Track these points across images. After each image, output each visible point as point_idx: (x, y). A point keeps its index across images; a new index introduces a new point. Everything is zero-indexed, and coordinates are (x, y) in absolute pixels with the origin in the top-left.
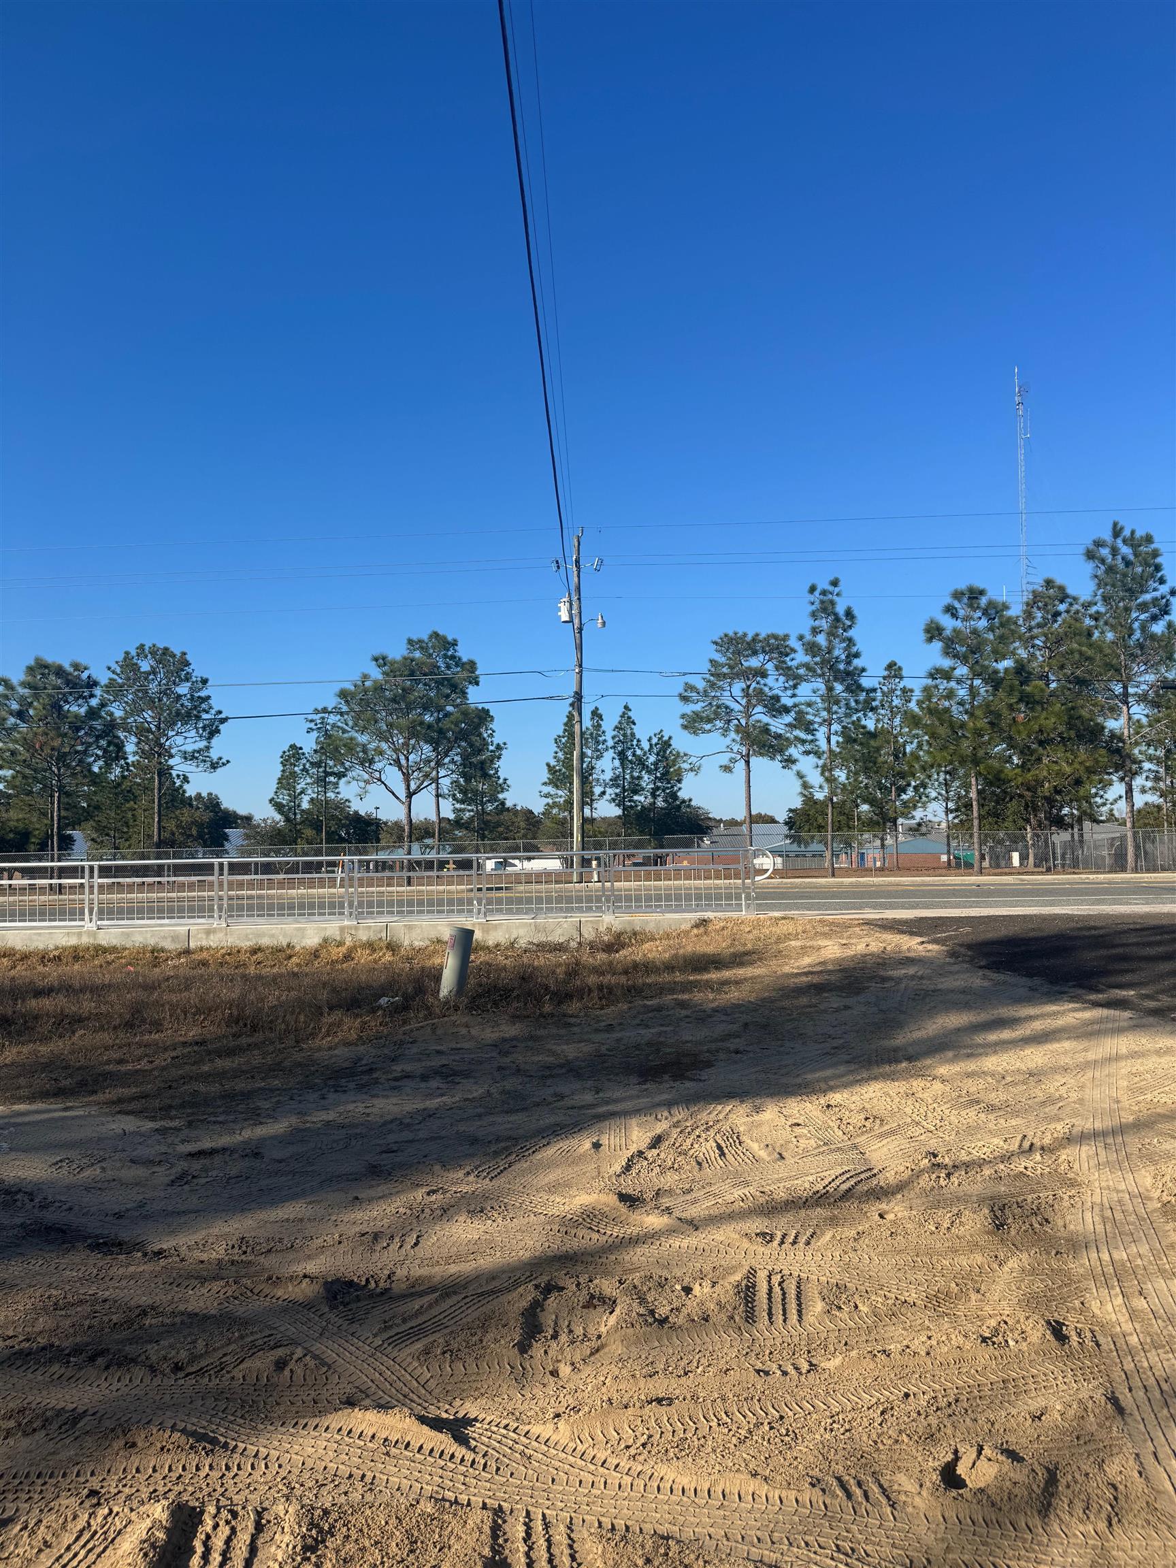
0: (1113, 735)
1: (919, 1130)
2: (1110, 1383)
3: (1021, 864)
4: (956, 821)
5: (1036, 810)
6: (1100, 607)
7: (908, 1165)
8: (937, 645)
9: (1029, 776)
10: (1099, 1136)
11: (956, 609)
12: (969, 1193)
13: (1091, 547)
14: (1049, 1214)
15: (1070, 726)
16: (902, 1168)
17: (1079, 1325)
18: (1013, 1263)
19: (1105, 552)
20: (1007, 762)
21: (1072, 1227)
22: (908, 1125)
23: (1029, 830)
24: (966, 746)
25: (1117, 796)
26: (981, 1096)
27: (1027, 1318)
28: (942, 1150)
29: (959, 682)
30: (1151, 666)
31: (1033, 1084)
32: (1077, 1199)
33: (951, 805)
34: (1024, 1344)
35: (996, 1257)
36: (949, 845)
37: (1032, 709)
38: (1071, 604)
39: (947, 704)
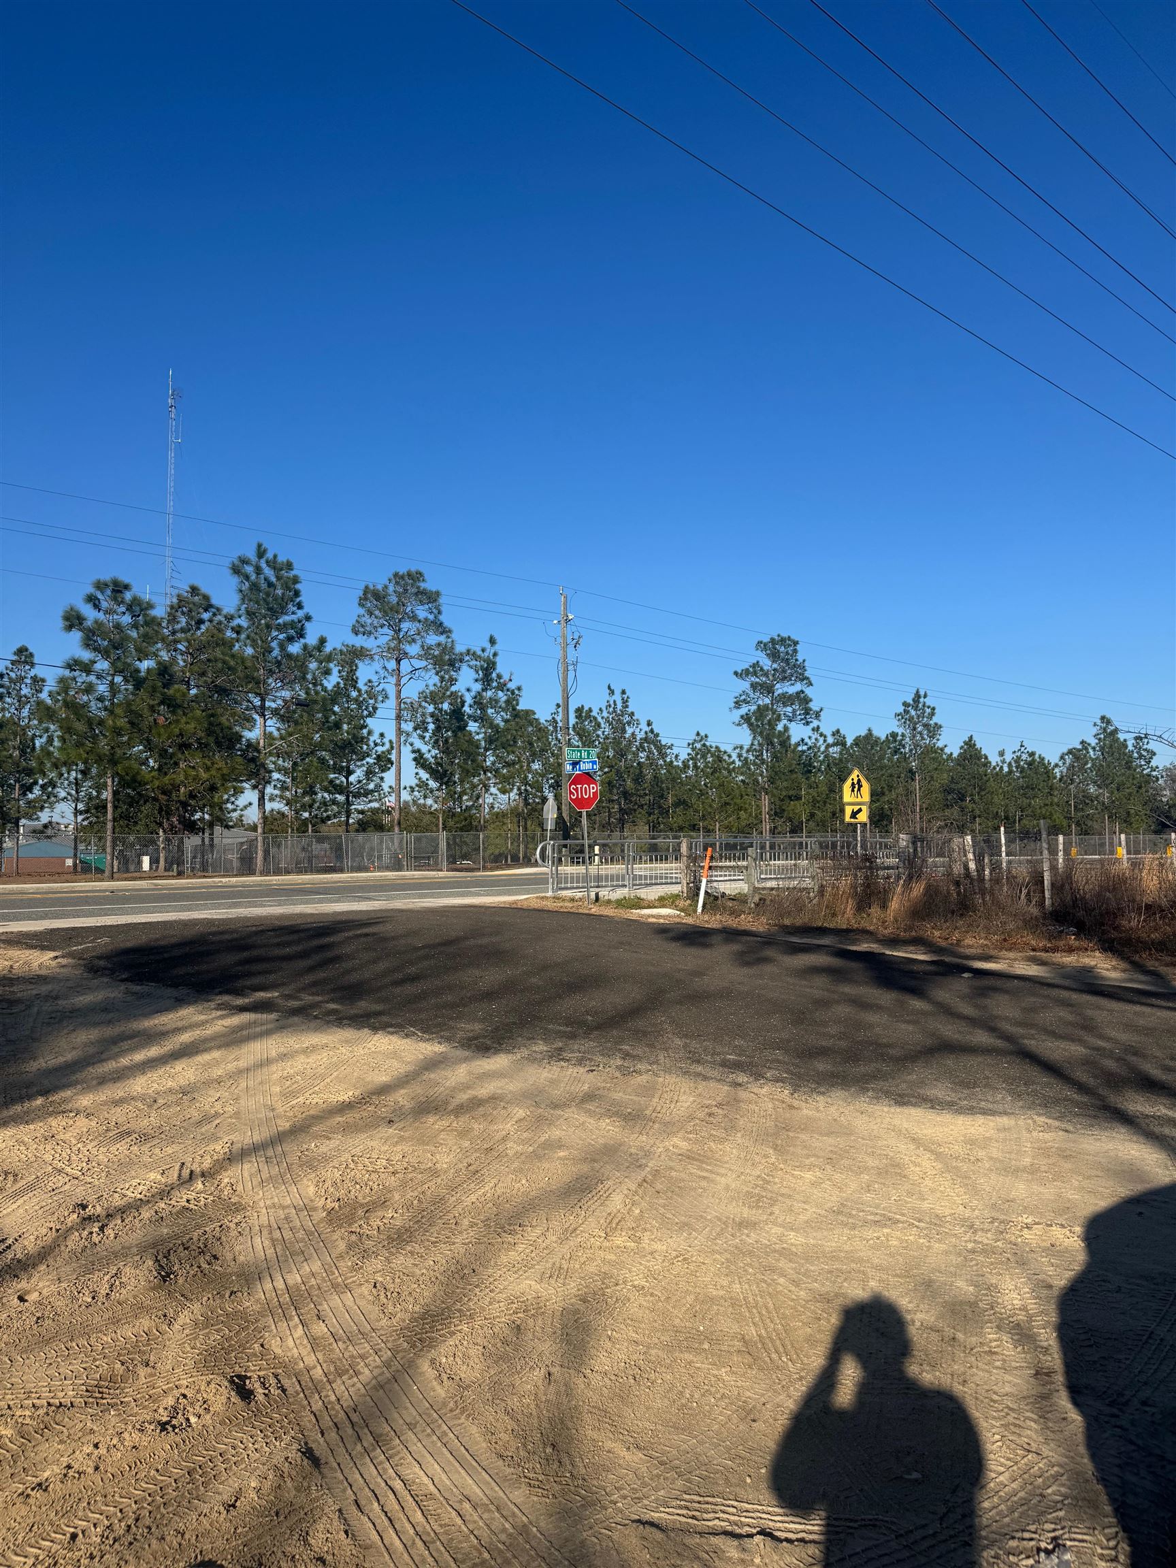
0: (249, 744)
1: (62, 1179)
2: (302, 1433)
3: (151, 868)
4: (85, 823)
5: (169, 814)
6: (243, 622)
7: (52, 1225)
8: (77, 635)
9: (166, 779)
10: (259, 1150)
11: (99, 600)
12: (127, 1244)
13: (237, 562)
14: (217, 1249)
15: (209, 732)
16: (44, 1231)
17: (261, 1373)
18: (184, 1318)
19: (249, 569)
20: (144, 764)
21: (242, 1258)
22: (49, 1175)
23: (161, 833)
24: (103, 745)
25: (247, 803)
26: (132, 1126)
27: (209, 1383)
28: (92, 1198)
29: (99, 677)
30: (286, 683)
31: (187, 1103)
32: (243, 1225)
33: (81, 806)
34: (208, 1417)
35: (165, 1316)
36: (76, 848)
37: (173, 713)
38: (214, 615)
39: (85, 698)
